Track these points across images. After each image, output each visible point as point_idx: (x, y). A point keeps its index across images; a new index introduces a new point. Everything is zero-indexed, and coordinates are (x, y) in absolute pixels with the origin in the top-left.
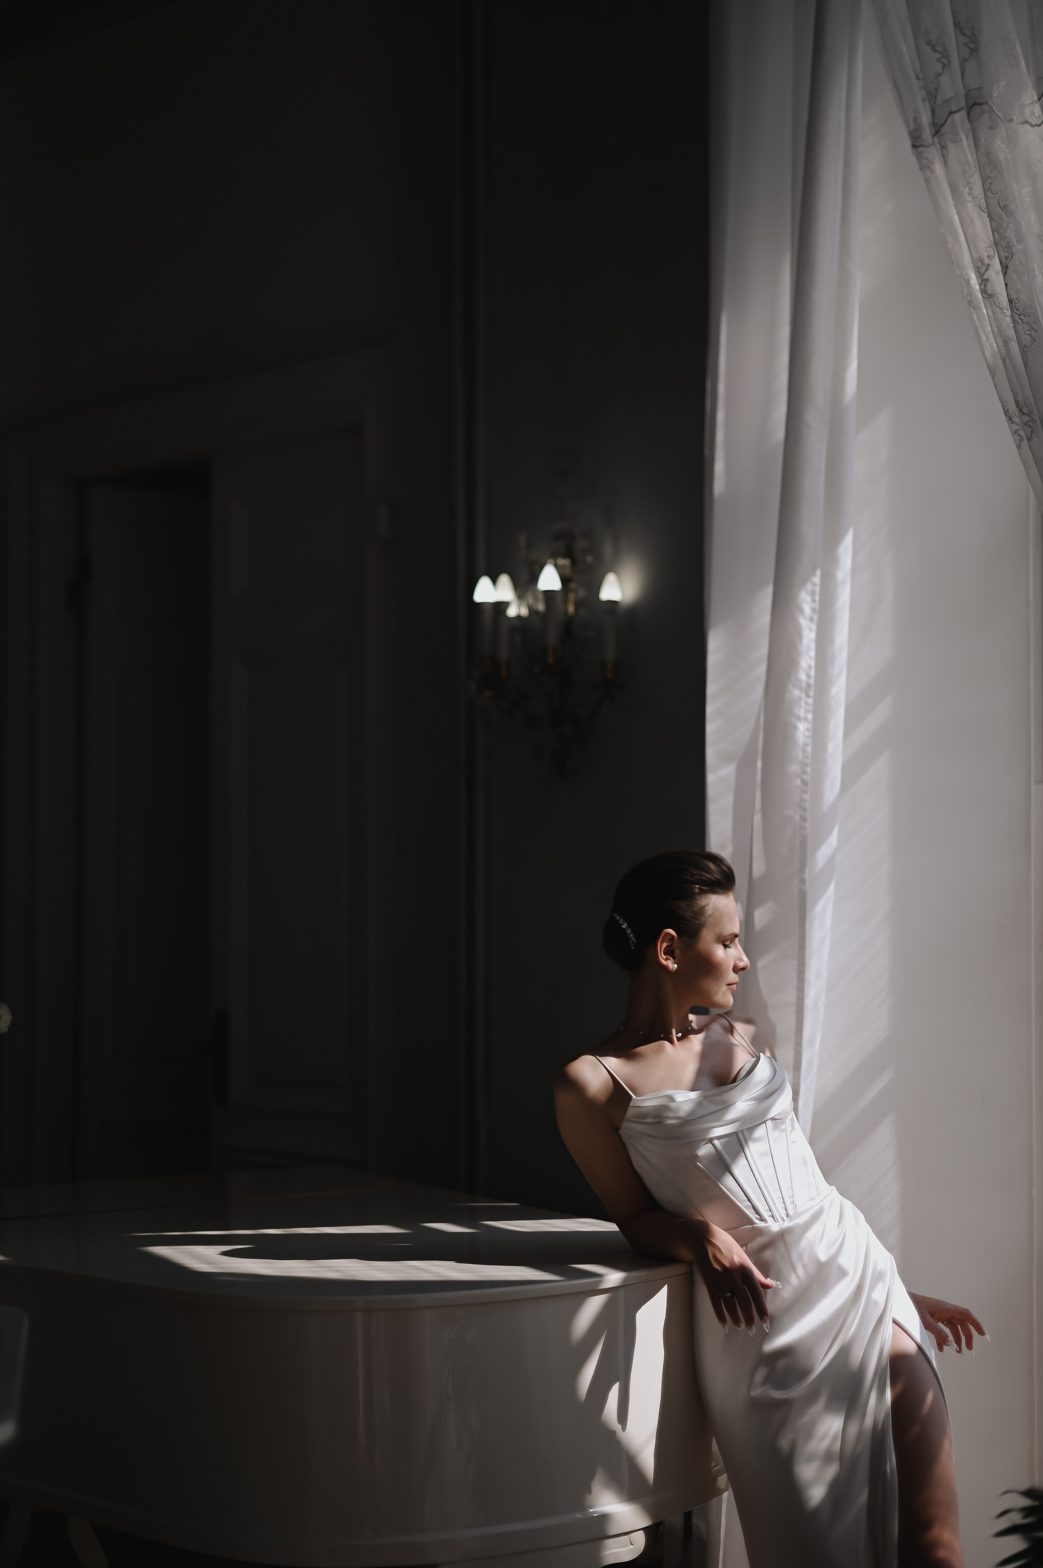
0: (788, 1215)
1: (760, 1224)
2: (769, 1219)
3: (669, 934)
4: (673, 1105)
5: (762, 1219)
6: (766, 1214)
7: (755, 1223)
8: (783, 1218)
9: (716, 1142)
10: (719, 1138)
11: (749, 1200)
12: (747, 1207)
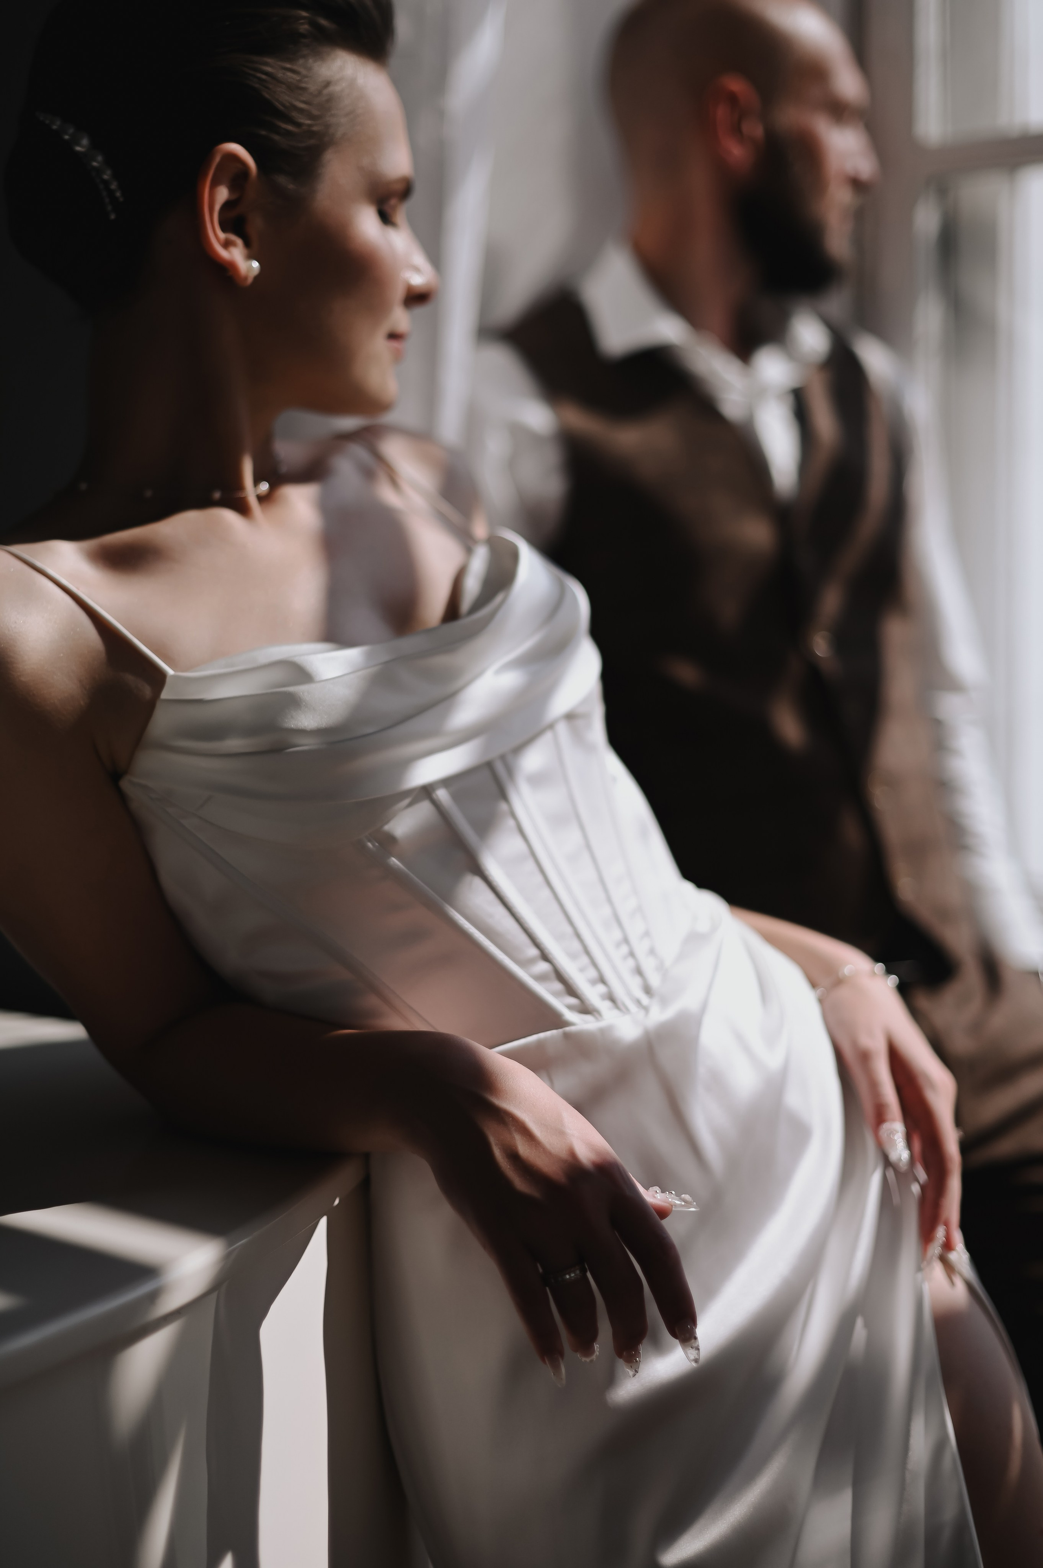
0: (648, 990)
1: (580, 1023)
2: (604, 1006)
3: (233, 157)
4: (302, 690)
5: (585, 1009)
6: (593, 994)
7: (566, 1024)
8: (638, 1002)
9: (442, 794)
10: (446, 782)
11: (545, 957)
12: (541, 978)
